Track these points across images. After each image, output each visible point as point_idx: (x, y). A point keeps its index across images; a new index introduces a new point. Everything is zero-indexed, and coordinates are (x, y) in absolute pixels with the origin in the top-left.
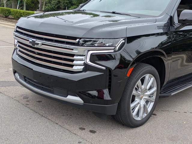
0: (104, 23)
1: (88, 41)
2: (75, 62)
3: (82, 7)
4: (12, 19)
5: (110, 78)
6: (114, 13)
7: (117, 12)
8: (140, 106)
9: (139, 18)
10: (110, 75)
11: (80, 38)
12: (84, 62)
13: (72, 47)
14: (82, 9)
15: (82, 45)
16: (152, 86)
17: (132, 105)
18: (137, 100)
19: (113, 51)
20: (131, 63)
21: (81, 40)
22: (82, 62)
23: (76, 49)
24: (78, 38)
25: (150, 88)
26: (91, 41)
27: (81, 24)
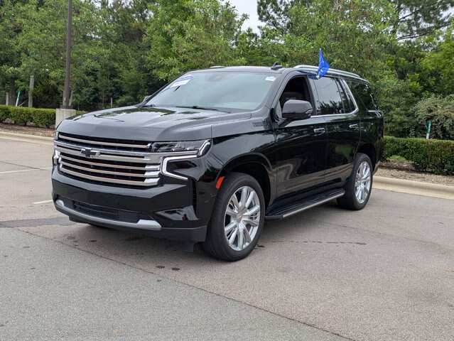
0: (183, 121)
1: (162, 146)
2: (147, 174)
3: (148, 101)
4: (12, 124)
5: (195, 197)
6: (195, 108)
7: (199, 106)
8: (238, 230)
9: (230, 113)
10: (194, 187)
11: (153, 142)
12: (158, 172)
13: (142, 154)
14: (149, 104)
15: (155, 151)
16: (253, 204)
17: (227, 229)
18: (233, 222)
19: (195, 156)
20: (220, 172)
21: (153, 145)
22: (156, 173)
23: (148, 156)
24: (149, 142)
25: (251, 207)
26: (166, 145)
27: (151, 125)
